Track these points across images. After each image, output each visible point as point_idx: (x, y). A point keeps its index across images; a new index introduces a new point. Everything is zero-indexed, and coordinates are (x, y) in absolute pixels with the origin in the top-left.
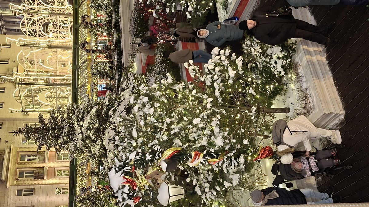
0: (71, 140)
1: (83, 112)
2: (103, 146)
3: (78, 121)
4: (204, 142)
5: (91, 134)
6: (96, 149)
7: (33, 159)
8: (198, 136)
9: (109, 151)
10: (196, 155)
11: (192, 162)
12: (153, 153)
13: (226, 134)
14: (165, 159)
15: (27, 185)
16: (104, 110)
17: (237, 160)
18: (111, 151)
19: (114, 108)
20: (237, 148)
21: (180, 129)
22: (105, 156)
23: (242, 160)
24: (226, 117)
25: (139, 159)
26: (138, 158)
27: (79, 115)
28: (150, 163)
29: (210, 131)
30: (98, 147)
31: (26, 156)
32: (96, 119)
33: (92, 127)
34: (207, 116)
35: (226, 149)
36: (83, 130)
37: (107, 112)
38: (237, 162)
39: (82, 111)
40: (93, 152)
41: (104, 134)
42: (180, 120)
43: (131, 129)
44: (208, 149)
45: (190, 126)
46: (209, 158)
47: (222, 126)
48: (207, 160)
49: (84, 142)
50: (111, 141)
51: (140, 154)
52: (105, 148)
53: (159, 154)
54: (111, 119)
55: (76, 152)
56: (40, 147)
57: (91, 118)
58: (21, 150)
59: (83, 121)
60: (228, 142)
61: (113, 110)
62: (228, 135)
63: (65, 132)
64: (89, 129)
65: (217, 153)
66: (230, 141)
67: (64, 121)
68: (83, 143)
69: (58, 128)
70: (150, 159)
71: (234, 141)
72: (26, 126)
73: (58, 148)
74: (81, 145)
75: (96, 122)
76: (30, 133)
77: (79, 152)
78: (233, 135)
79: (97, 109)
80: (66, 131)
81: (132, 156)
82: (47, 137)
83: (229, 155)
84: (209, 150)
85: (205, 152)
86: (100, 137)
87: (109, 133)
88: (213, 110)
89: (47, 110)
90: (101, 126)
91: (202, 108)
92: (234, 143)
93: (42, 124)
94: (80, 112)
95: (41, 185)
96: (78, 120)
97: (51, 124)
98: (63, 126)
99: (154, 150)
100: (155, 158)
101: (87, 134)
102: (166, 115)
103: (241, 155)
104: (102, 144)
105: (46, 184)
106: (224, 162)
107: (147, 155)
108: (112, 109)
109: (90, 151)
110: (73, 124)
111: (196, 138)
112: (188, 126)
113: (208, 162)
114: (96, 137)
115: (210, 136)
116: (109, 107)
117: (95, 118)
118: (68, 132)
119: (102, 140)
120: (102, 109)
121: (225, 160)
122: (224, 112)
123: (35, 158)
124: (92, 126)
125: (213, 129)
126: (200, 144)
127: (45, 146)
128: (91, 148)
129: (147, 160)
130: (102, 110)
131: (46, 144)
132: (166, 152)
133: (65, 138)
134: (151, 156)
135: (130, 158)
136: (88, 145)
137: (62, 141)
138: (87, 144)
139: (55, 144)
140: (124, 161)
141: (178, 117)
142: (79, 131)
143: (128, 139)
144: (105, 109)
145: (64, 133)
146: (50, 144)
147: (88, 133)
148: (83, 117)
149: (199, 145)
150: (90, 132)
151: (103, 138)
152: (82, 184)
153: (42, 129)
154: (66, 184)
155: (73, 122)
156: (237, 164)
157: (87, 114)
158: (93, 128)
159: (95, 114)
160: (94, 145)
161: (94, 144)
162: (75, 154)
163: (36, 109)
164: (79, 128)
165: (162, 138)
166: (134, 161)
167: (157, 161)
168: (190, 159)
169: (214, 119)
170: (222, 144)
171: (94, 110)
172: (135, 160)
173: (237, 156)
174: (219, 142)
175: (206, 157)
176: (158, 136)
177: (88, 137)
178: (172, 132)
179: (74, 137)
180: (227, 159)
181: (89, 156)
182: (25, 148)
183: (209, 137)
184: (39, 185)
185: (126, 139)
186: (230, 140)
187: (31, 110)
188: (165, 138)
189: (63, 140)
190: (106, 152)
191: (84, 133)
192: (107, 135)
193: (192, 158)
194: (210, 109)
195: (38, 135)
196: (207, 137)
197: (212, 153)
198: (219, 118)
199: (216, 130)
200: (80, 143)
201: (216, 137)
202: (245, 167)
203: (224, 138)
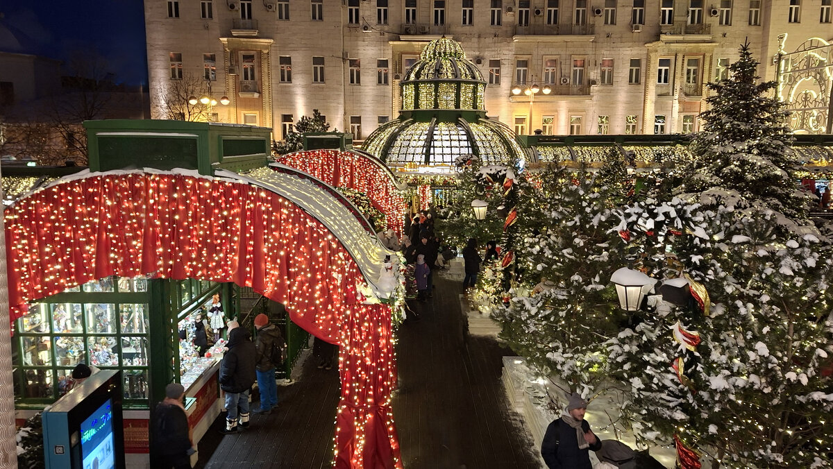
0: (724, 135)
1: (778, 154)
2: (708, 187)
3: (758, 146)
4: (715, 356)
5: (732, 166)
6: (704, 174)
7: (688, 78)
8: (728, 348)
9: (697, 196)
10: (693, 338)
11: (681, 330)
12: (704, 267)
13: (732, 397)
14: (690, 285)
15: (646, 73)
16: (779, 189)
17: (678, 407)
18: (697, 199)
19: (781, 206)
20: (701, 412)
21: (744, 318)
22: (690, 190)
23: (679, 415)
24: (764, 405)
25: (695, 243)
26: (697, 241)
27: (772, 147)
28: (685, 260)
29: (738, 370)
30: (708, 178)
31: (695, 68)
32: (761, 175)
33: (746, 168)
34: (772, 369)
35: (702, 393)
36: (741, 154)
37: (774, 194)
38: (676, 406)
39: (780, 152)
40: (698, 170)
41: (731, 188)
42: (763, 320)
43: (748, 233)
44: (702, 361)
45: (749, 336)
46: (686, 360)
47: (747, 392)
48: (682, 355)
49: (719, 157)
50: (716, 200)
51: (703, 245)
52: (703, 189)
53: (701, 276)
54: (758, 201)
55: (701, 144)
56: (713, 87)
57: (765, 168)
58: (707, 60)
59: (759, 154)
60: (717, 399)
61: (777, 204)
62: (730, 400)
63: (739, 126)
64: (743, 163)
65: (695, 374)
66: (717, 402)
67: (761, 122)
68: (717, 154)
69: (748, 113)
70: (693, 260)
71: (717, 410)
72: (757, 63)
73: (711, 115)
74: (714, 151)
75: (755, 175)
76: (743, 69)
77: (701, 148)
78: (728, 409)
79: (782, 177)
80: (742, 127)
81: (700, 232)
82: (733, 97)
83: (689, 395)
84: (700, 363)
85: (697, 354)
86: (725, 182)
87: (733, 196)
88: (781, 382)
89: (780, 95)
90: (747, 183)
91: (785, 363)
92: (712, 408)
93: (758, 87)
94: (778, 149)
95: (645, 93)
96: (762, 145)
97: (758, 102)
98: (752, 122)
99: (709, 268)
100: (693, 269)
101: (734, 161)
102: (775, 296)
103: (688, 417)
104: (712, 185)
105: (644, 100)
106: (677, 384)
107: (700, 257)
108: (779, 203)
109: (700, 166)
110: (755, 138)
111: (725, 344)
112: (750, 333)
113: (679, 357)
114: (726, 175)
115: (729, 368)
116: (784, 199)
117: (763, 174)
118: (740, 130)
119: (719, 186)
120: (780, 187)
121: (681, 386)
122: (776, 401)
123: (691, 81)
124: (748, 169)
125: (743, 375)
126: (713, 349)
127: (717, 94)
128: (706, 168)
129: (691, 256)
130: (779, 185)
131: (719, 97)
132: (702, 288)
133: (727, 126)
134: (698, 263)
135: (696, 228)
136: (711, 163)
137: (723, 121)
138: (715, 160)
139: (719, 111)
140: (693, 218)
141: (771, 317)
142: (741, 147)
143: (727, 227)
144: (780, 191)
145: (739, 123)
146: (719, 103)
147: (735, 163)
148: (767, 153)
149: (711, 346)
150: (736, 166)
151: (724, 187)
152: (640, 155)
153: (748, 89)
154: (642, 130)
155: (759, 138)
156: (671, 405)
157: (772, 161)
158: (744, 171)
159: (772, 173)
160: (712, 171)
161: (714, 172)
162: (698, 142)
163: (782, 77)
164: (746, 148)
165: (729, 285)
166: (690, 235)
167: (686, 272)
168: (685, 327)
169: (763, 380)
170: (713, 387)
171: (779, 172)
172: (693, 236)
173: (685, 408)
174: (717, 382)
175: (687, 355)
176: (731, 279)
177: (727, 162)
178: (739, 303)
179: (728, 140)
180: (681, 391)
181: (692, 164)
182: (711, 64)
183: (727, 366)
184: (645, 90)
185: (727, 224)
186: (719, 401)
187: (782, 68)
188: (729, 290)
189: (725, 123)
190: (697, 191)
191: (736, 156)
192: (729, 193)
193: (688, 332)
194: (784, 377)
195: (737, 83)
196: (727, 363)
197: (694, 366)
198: (766, 391)
199: (741, 381)
200: (717, 149)
201: (727, 377)
202: (666, 418)
203: (725, 392)
